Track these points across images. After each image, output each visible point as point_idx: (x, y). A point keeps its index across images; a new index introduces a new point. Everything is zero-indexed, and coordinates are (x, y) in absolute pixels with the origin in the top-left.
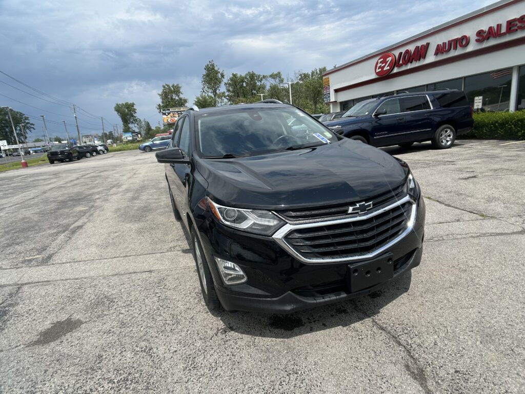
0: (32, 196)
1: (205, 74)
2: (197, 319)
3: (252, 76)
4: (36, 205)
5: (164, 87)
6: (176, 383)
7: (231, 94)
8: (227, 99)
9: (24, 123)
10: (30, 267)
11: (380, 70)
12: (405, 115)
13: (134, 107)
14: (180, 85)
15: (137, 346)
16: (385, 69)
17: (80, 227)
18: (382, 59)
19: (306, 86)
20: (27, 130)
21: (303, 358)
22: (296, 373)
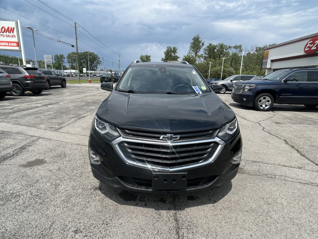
0: (80, 97)
1: (192, 42)
2: (90, 178)
3: (222, 46)
4: (77, 102)
5: (168, 48)
6: (54, 206)
7: (206, 56)
8: (203, 59)
9: (98, 60)
10: (50, 131)
11: (308, 49)
12: (310, 84)
13: (150, 58)
14: (177, 48)
15: (55, 182)
16: (312, 49)
17: (84, 117)
18: (312, 41)
19: (257, 56)
20: (98, 64)
21: (118, 218)
22: (107, 225)
